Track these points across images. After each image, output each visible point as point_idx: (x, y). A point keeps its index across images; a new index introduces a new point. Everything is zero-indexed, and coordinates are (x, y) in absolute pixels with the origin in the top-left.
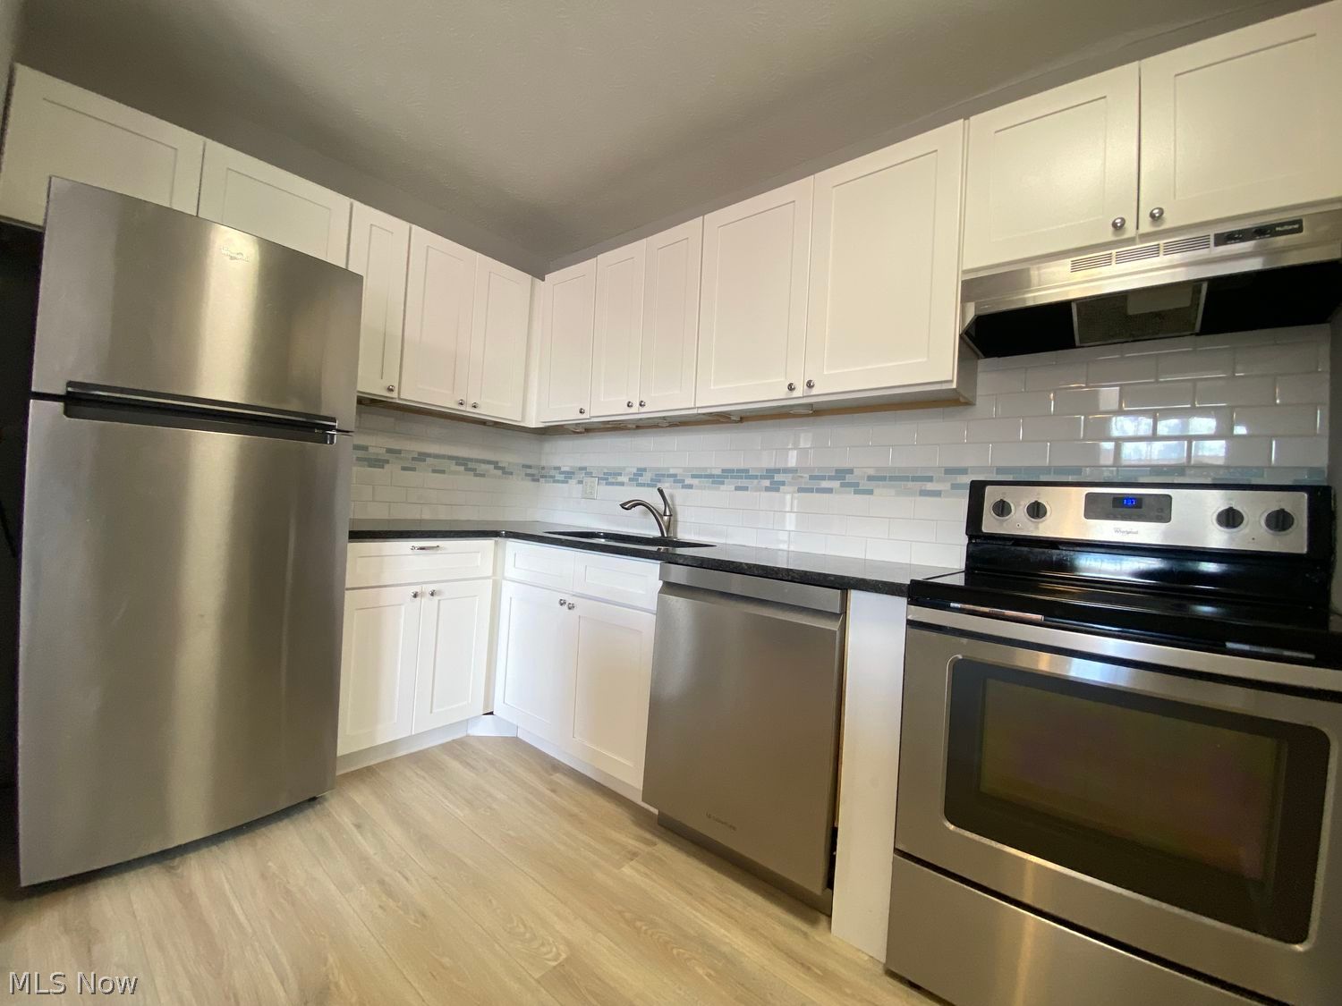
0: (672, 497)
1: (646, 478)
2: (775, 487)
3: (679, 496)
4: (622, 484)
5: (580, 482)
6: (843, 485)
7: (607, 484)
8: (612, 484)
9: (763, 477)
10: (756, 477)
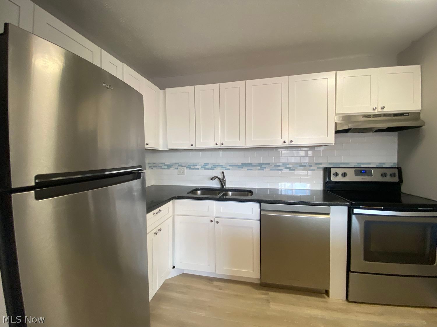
2: (262, 169)
3: (228, 173)
6: (285, 168)
7: (190, 169)
8: (193, 169)
9: (257, 166)
10: (255, 166)
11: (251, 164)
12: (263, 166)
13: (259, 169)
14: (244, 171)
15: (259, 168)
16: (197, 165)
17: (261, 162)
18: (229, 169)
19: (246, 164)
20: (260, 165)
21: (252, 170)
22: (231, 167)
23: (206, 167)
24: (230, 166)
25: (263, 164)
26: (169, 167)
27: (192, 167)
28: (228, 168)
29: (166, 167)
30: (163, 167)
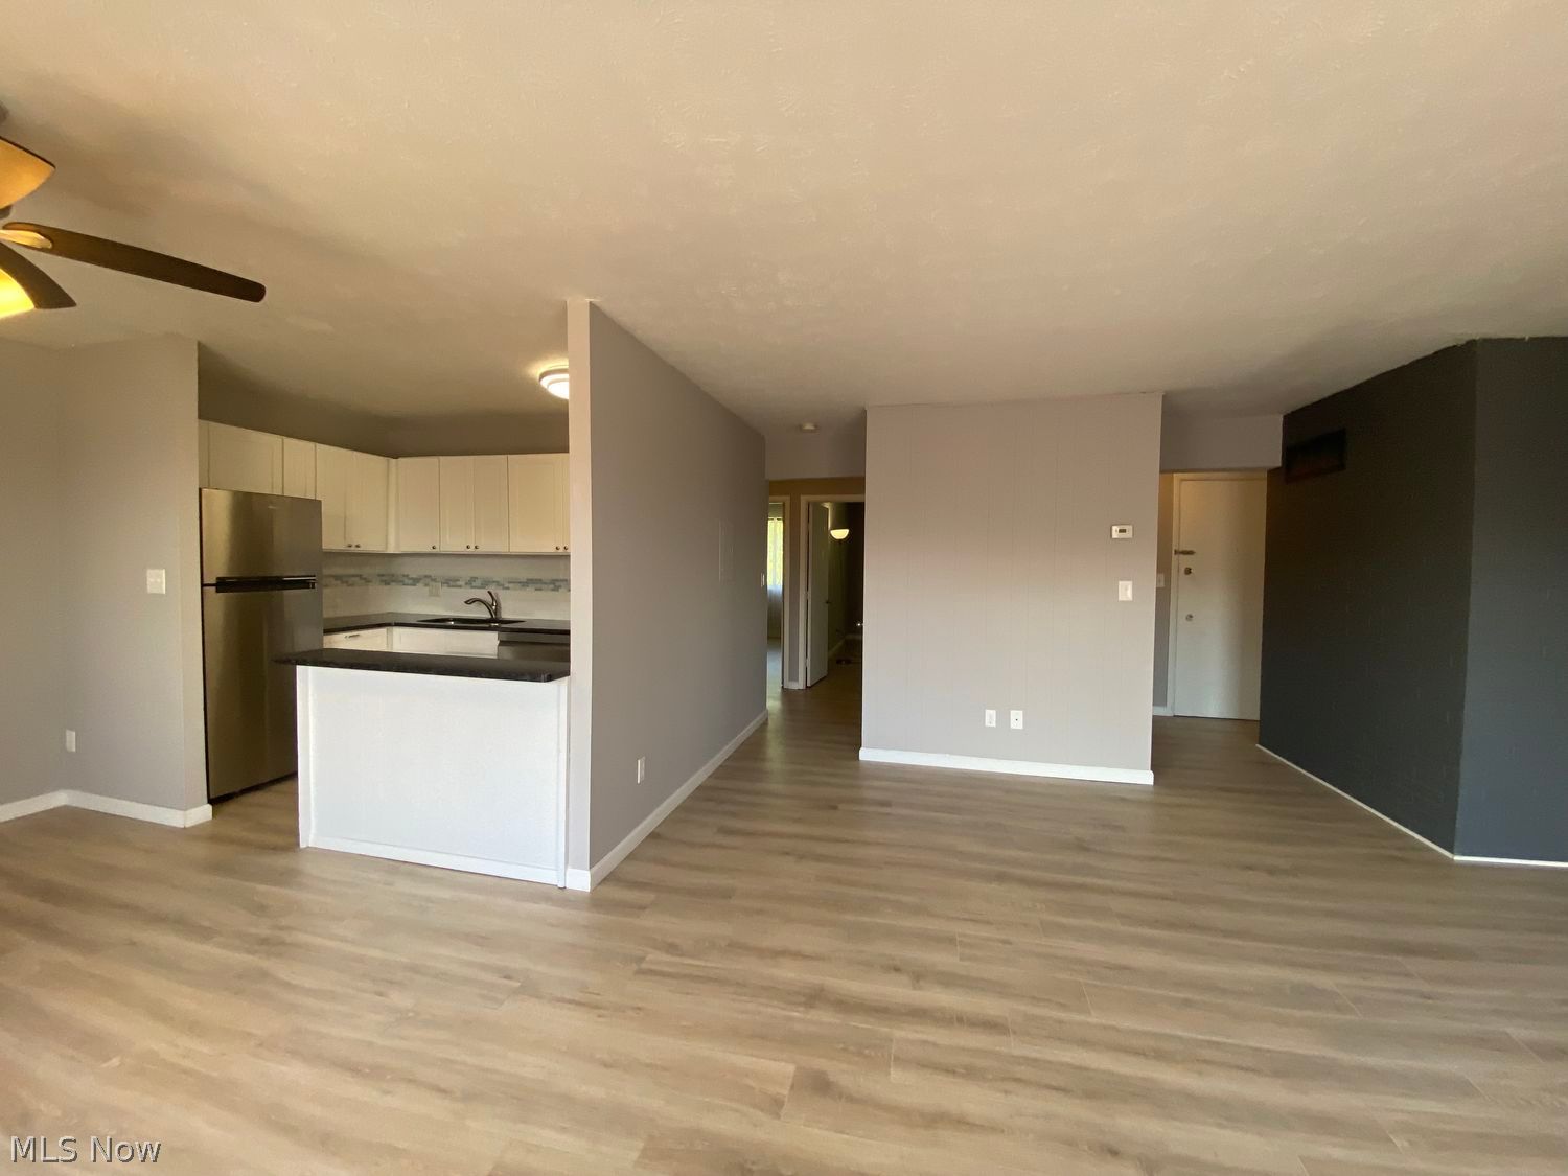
0: (497, 594)
1: (478, 583)
3: (502, 595)
4: (460, 587)
5: (426, 585)
7: (449, 587)
8: (453, 586)
9: (550, 584)
10: (545, 584)
11: (540, 580)
12: (557, 584)
13: (553, 590)
14: (530, 591)
15: (552, 586)
16: (458, 580)
17: (555, 577)
18: (508, 588)
19: (532, 580)
20: (553, 582)
21: (540, 589)
22: (511, 586)
23: (474, 584)
24: (510, 583)
25: (557, 581)
26: (415, 581)
27: (451, 583)
28: (507, 585)
29: (410, 582)
30: (406, 581)
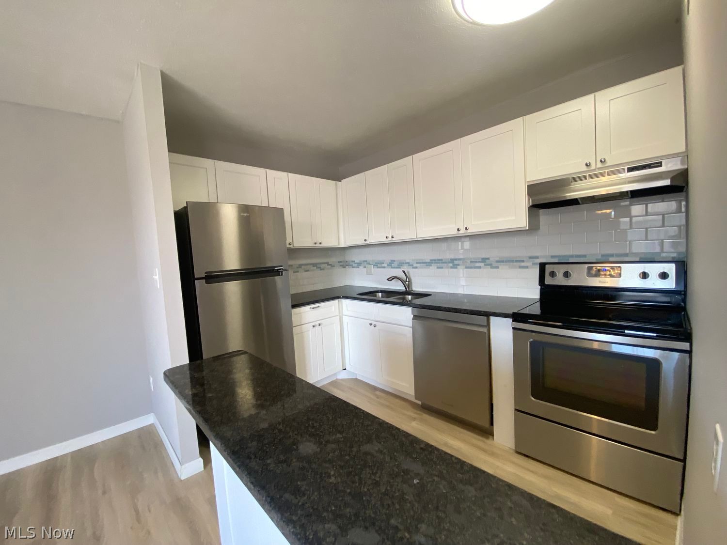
1: (396, 264)
2: (455, 266)
4: (384, 267)
5: (365, 267)
6: (485, 265)
7: (378, 268)
10: (446, 263)
12: (456, 262)
13: (451, 268)
14: (433, 269)
15: (451, 265)
16: (383, 263)
17: (453, 257)
18: (416, 268)
19: (434, 260)
23: (393, 265)
24: (417, 263)
26: (359, 264)
27: (379, 265)
29: (356, 265)
